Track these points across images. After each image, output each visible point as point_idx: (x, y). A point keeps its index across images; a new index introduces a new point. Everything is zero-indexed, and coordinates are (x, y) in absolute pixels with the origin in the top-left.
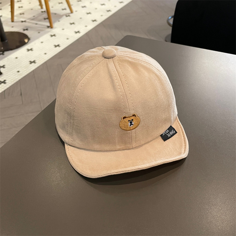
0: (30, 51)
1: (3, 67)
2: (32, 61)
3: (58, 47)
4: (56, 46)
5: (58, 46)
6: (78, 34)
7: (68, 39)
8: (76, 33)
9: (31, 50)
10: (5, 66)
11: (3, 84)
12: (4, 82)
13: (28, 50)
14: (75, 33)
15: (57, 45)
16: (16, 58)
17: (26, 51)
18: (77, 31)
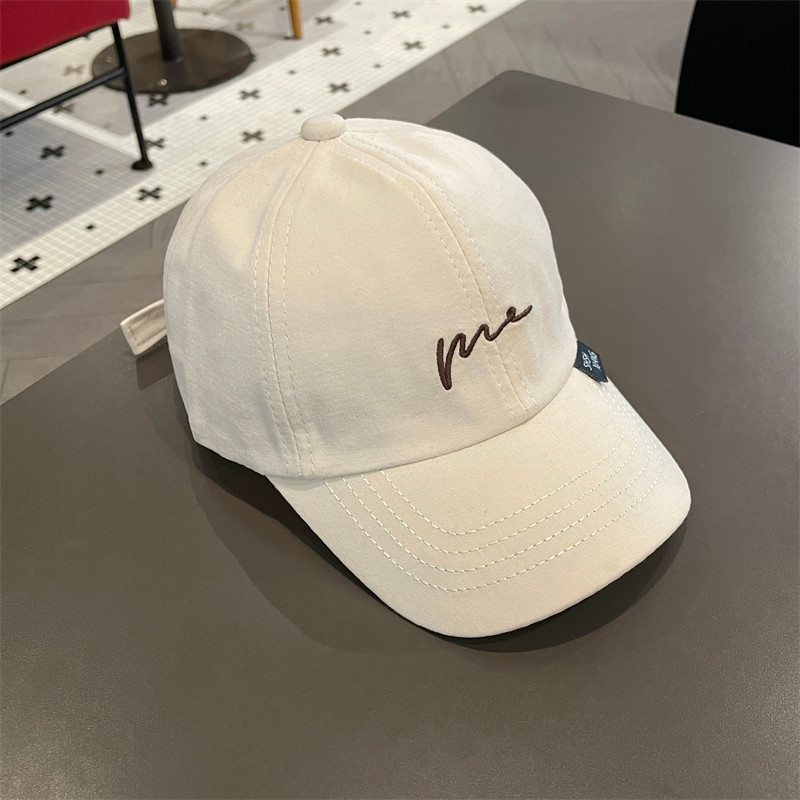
0: (250, 100)
1: (159, 144)
2: (253, 131)
4: (335, 88)
5: (344, 87)
6: (415, 50)
7: (378, 66)
8: (409, 46)
9: (254, 94)
10: (166, 143)
11: (149, 201)
12: (155, 194)
13: (245, 95)
14: (405, 47)
15: (338, 83)
16: (204, 118)
17: (239, 96)
18: (412, 41)
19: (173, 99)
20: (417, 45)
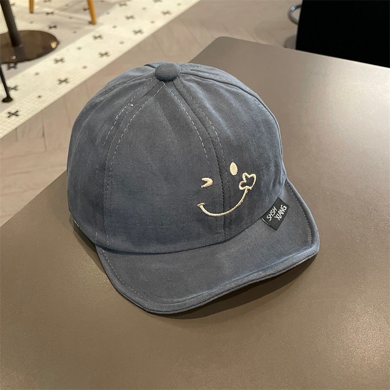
0: (60, 63)
1: (15, 88)
3: (105, 57)
4: (102, 55)
5: (106, 54)
6: (139, 34)
7: (122, 43)
10: (18, 88)
11: (13, 117)
12: (16, 114)
13: (57, 61)
14: (133, 33)
16: (37, 74)
17: (53, 62)
19: (20, 65)
20: (140, 31)
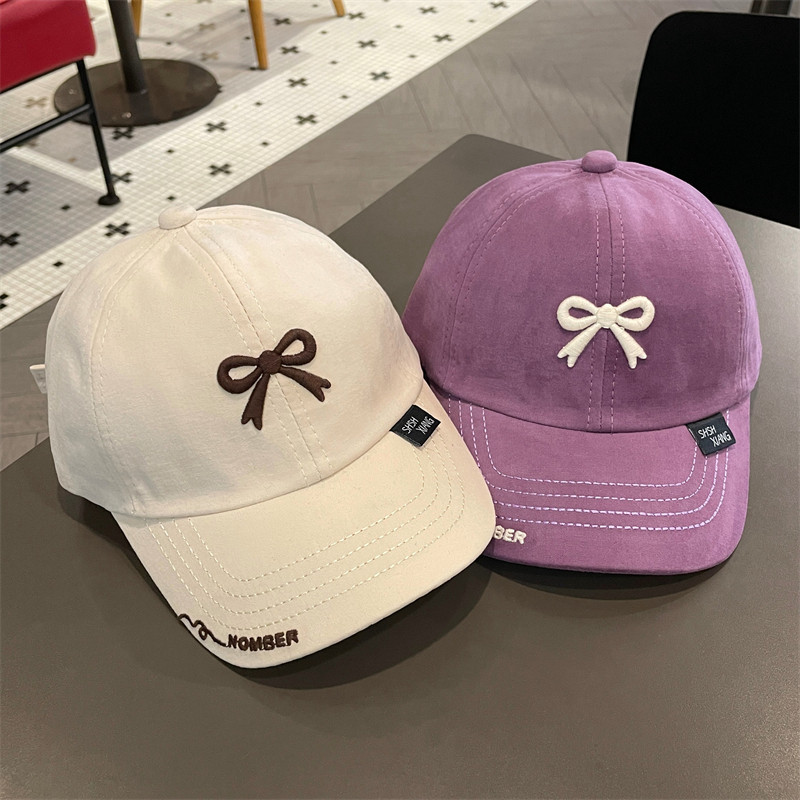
0: (217, 132)
1: (126, 178)
2: (220, 164)
3: (308, 125)
4: (302, 120)
5: (311, 119)
6: (381, 80)
7: (345, 97)
8: (376, 77)
9: (221, 127)
10: (131, 177)
11: (117, 237)
12: (123, 229)
13: (211, 127)
14: (372, 77)
15: (305, 115)
16: (170, 151)
17: (205, 128)
18: (379, 72)
19: (138, 132)
20: (384, 75)
